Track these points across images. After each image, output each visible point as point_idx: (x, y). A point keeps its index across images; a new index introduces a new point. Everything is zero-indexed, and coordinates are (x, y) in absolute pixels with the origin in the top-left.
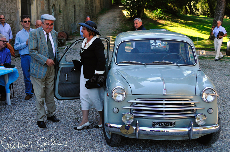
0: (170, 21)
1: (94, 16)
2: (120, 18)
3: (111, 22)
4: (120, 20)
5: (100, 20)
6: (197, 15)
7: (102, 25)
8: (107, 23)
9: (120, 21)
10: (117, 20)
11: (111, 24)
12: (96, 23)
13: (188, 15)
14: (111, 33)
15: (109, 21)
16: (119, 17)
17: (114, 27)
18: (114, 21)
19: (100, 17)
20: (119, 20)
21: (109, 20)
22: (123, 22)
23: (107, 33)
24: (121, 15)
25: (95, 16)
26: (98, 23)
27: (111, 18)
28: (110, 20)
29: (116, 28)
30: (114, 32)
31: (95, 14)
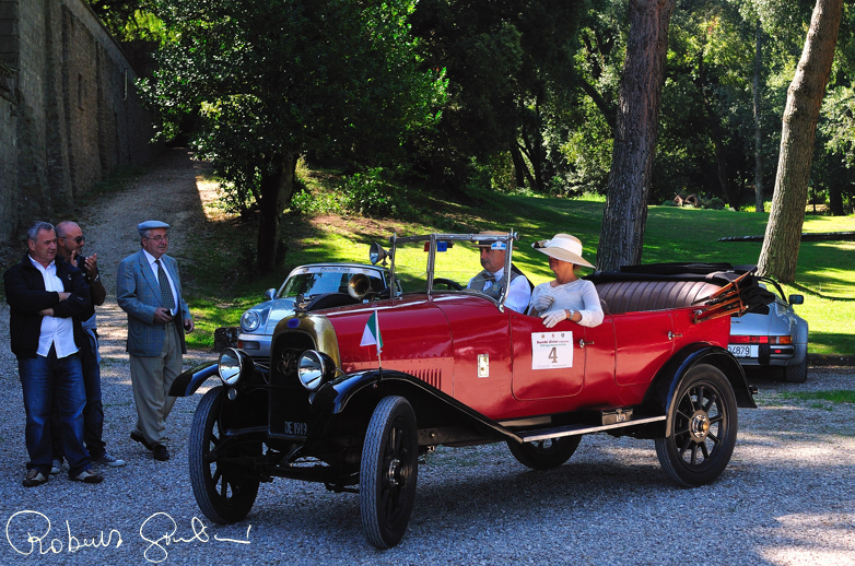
1: (66, 204)
2: (191, 213)
4: (190, 221)
5: (91, 224)
6: (572, 193)
7: (99, 247)
8: (126, 238)
13: (527, 192)
20: (186, 221)
25: (70, 202)
31: (71, 195)
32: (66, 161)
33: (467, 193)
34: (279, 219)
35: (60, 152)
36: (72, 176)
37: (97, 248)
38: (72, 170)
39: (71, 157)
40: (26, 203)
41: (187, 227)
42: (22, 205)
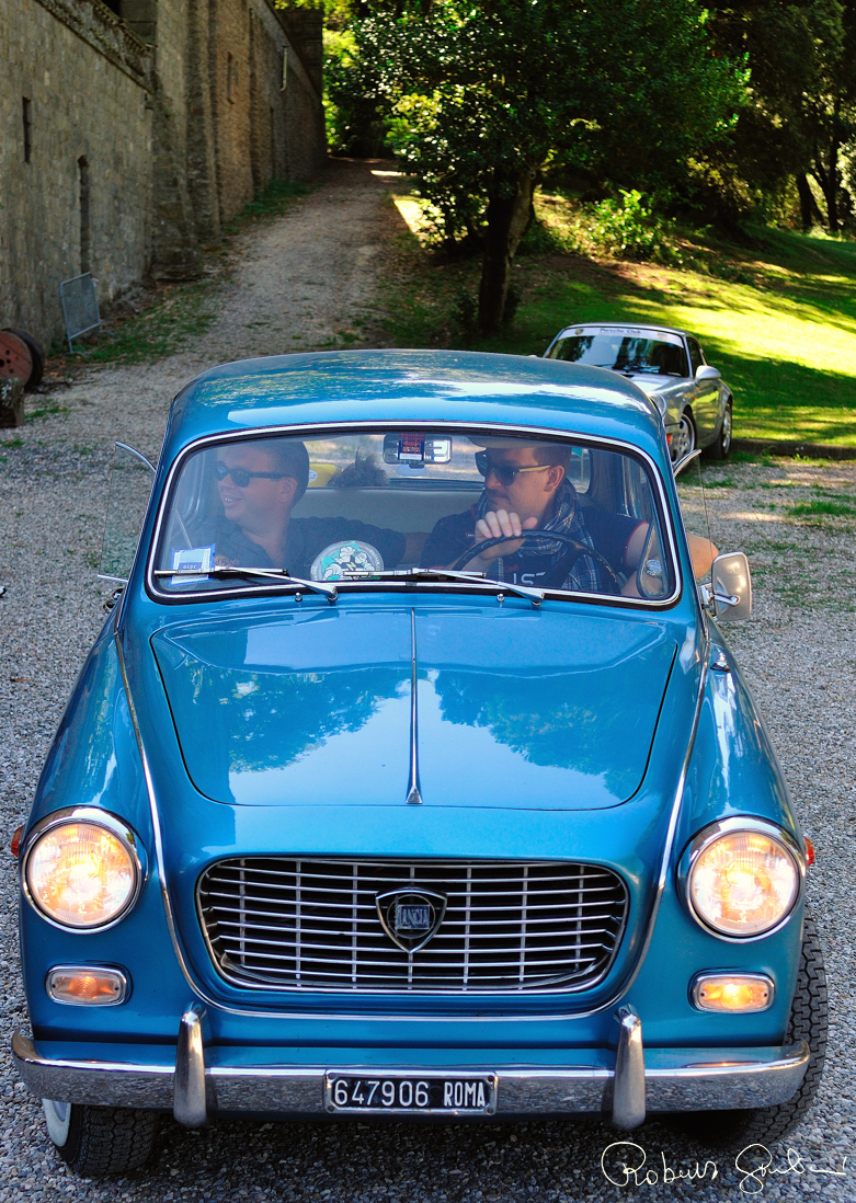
0: (699, 270)
1: (211, 233)
2: (379, 248)
3: (321, 274)
4: (379, 259)
5: (248, 258)
7: (259, 291)
8: (294, 280)
9: (379, 270)
10: (361, 262)
11: (322, 284)
12: (220, 274)
13: (818, 233)
14: (318, 345)
15: (304, 268)
16: (373, 240)
17: (339, 306)
18: (341, 267)
19: (247, 239)
20: (372, 258)
21: (308, 262)
22: (399, 275)
23: (293, 343)
24: (383, 225)
25: (216, 228)
26: (235, 277)
27: (320, 249)
28: (315, 260)
29: (354, 311)
31: (217, 218)
32: (212, 172)
33: (747, 231)
34: (510, 259)
35: (205, 161)
36: (219, 193)
37: (258, 293)
38: (219, 185)
39: (218, 167)
40: (163, 229)
41: (375, 266)
42: (157, 232)
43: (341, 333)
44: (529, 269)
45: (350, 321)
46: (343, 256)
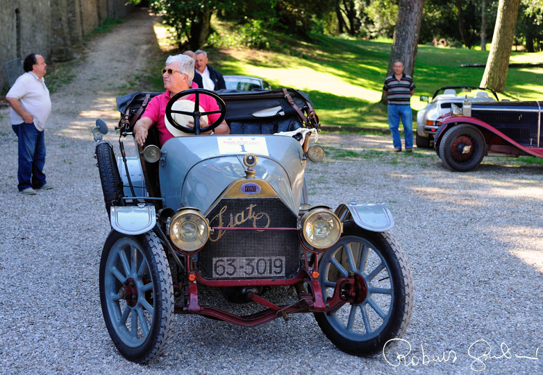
0: (285, 53)
1: (78, 40)
2: (150, 46)
3: (124, 57)
4: (149, 50)
5: (93, 51)
6: (371, 37)
7: (96, 65)
8: (112, 60)
9: (149, 55)
10: (142, 52)
11: (124, 61)
12: (81, 58)
13: (345, 36)
14: (119, 88)
15: (117, 55)
17: (130, 71)
18: (133, 54)
19: (94, 43)
20: (147, 50)
21: (119, 52)
22: (158, 57)
23: (108, 87)
24: (153, 36)
25: (81, 38)
26: (86, 59)
27: (124, 47)
28: (122, 51)
29: (136, 73)
30: (129, 86)
31: (81, 34)
32: (78, 15)
33: (310, 36)
35: (75, 10)
36: (82, 24)
38: (82, 20)
39: (81, 12)
40: (56, 39)
41: (147, 54)
42: (53, 40)
43: (129, 82)
44: (212, 54)
45: (134, 77)
46: (134, 49)
